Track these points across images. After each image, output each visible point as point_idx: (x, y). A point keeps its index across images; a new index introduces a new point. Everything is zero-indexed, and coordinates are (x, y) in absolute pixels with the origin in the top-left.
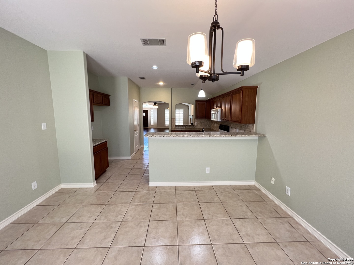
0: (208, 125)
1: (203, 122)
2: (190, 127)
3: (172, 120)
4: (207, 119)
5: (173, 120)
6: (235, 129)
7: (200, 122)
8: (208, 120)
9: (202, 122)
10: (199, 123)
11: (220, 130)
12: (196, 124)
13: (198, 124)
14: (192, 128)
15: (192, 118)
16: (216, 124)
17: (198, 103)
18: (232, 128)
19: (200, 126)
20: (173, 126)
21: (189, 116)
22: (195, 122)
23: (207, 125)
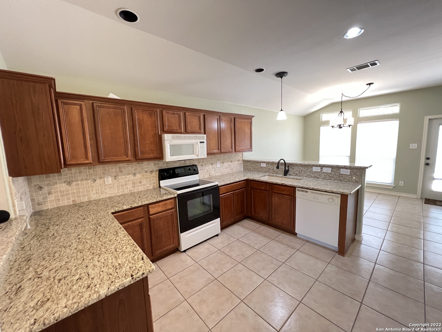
18: (202, 166)
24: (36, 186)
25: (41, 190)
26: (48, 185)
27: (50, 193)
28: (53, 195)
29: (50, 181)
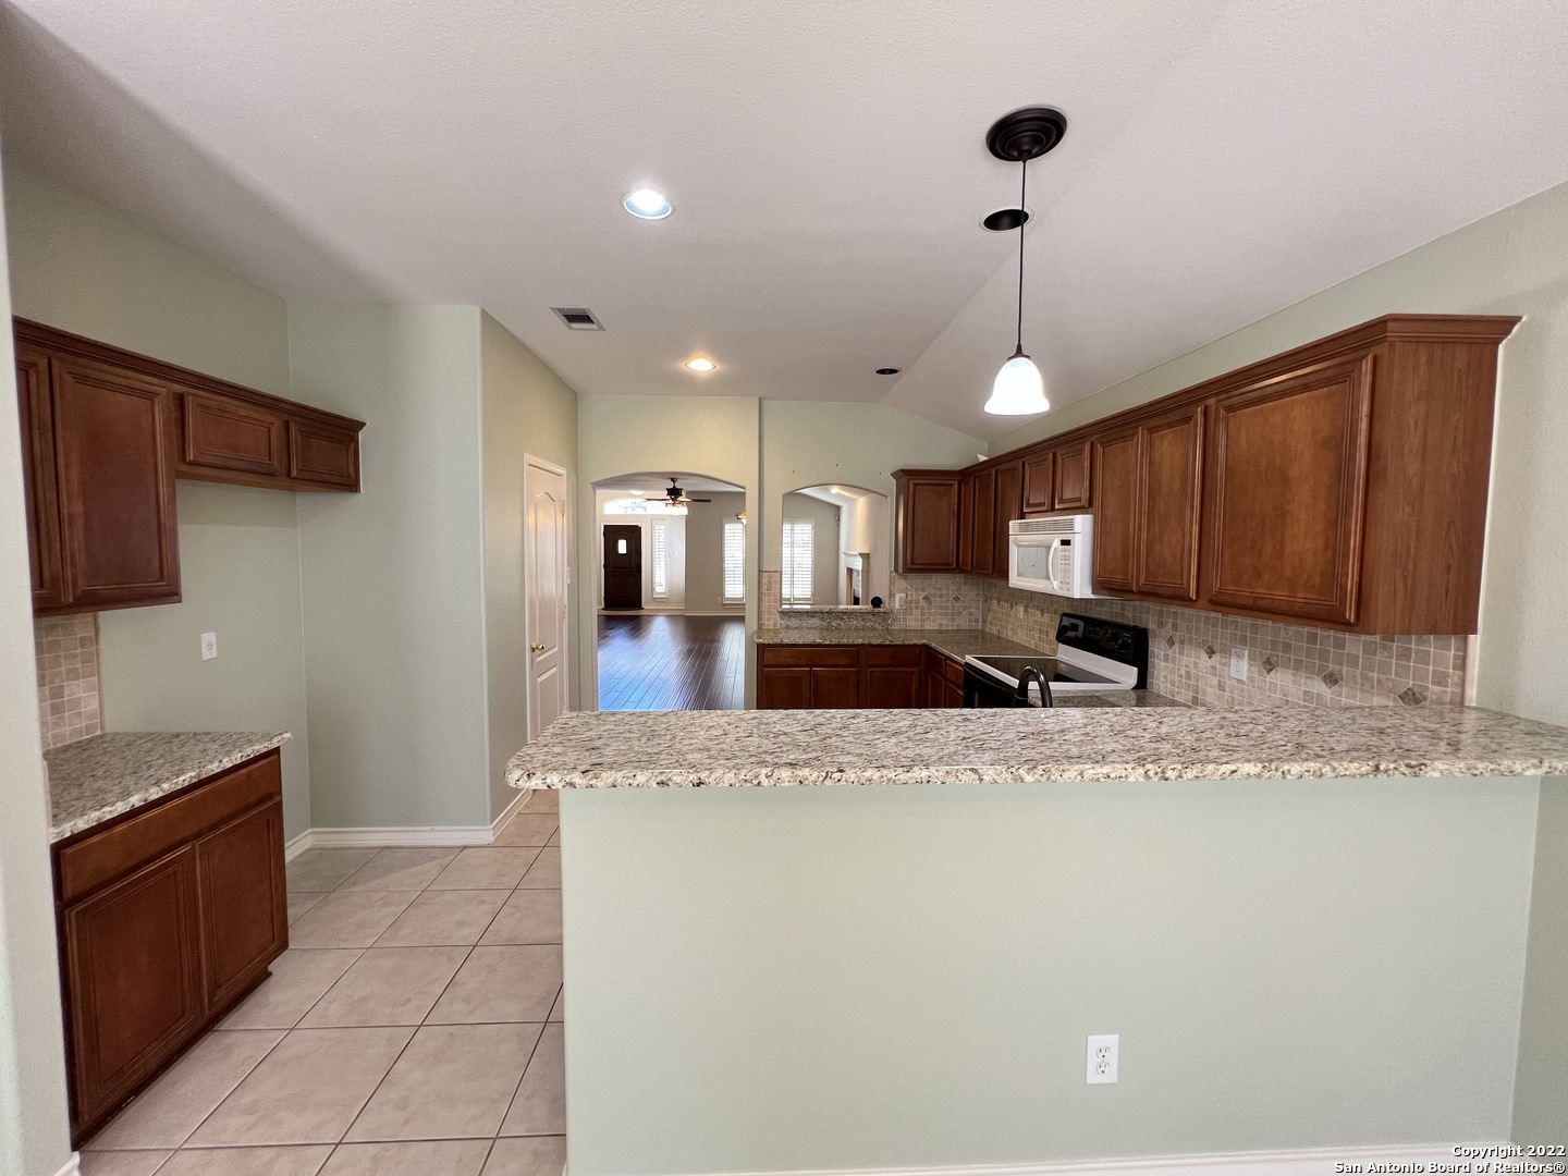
0: (965, 608)
1: (941, 596)
2: (863, 620)
3: (765, 580)
4: (959, 578)
5: (769, 583)
6: (1211, 653)
7: (923, 590)
8: (966, 585)
9: (933, 592)
10: (917, 602)
11: (1061, 645)
12: (897, 606)
13: (911, 602)
14: (877, 626)
15: (858, 564)
16: (1022, 609)
17: (911, 483)
18: (1171, 642)
19: (923, 614)
20: (770, 613)
21: (842, 556)
22: (892, 595)
23: (965, 613)
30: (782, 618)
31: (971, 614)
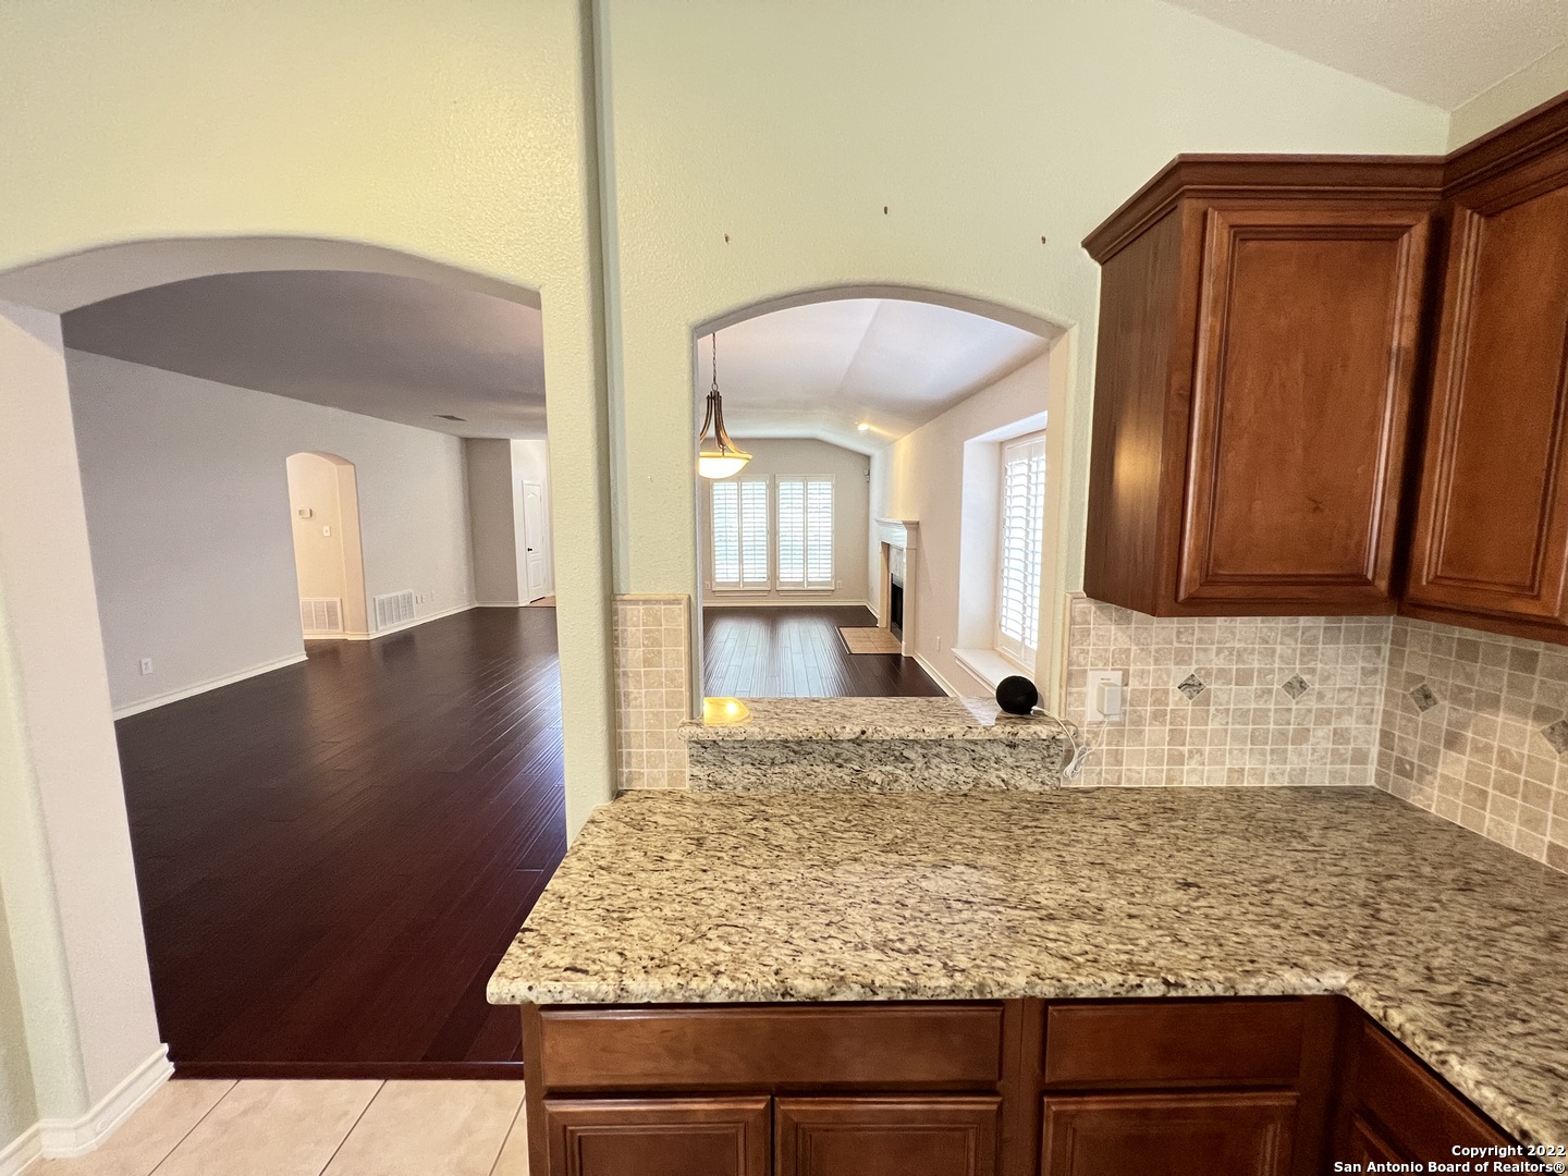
0: (1323, 717)
1: (1244, 678)
3: (633, 631)
5: (654, 638)
7: (1182, 658)
9: (1217, 663)
10: (1160, 697)
12: (1092, 713)
13: (1140, 697)
15: (900, 538)
17: (1220, 225)
19: (1176, 736)
20: (656, 739)
22: (1072, 677)
23: (1322, 732)
24: (1412, 678)
25: (1423, 709)
26: (1459, 697)
27: (1453, 741)
28: (1466, 758)
29: (1469, 677)
30: (696, 761)
31: (1340, 736)
